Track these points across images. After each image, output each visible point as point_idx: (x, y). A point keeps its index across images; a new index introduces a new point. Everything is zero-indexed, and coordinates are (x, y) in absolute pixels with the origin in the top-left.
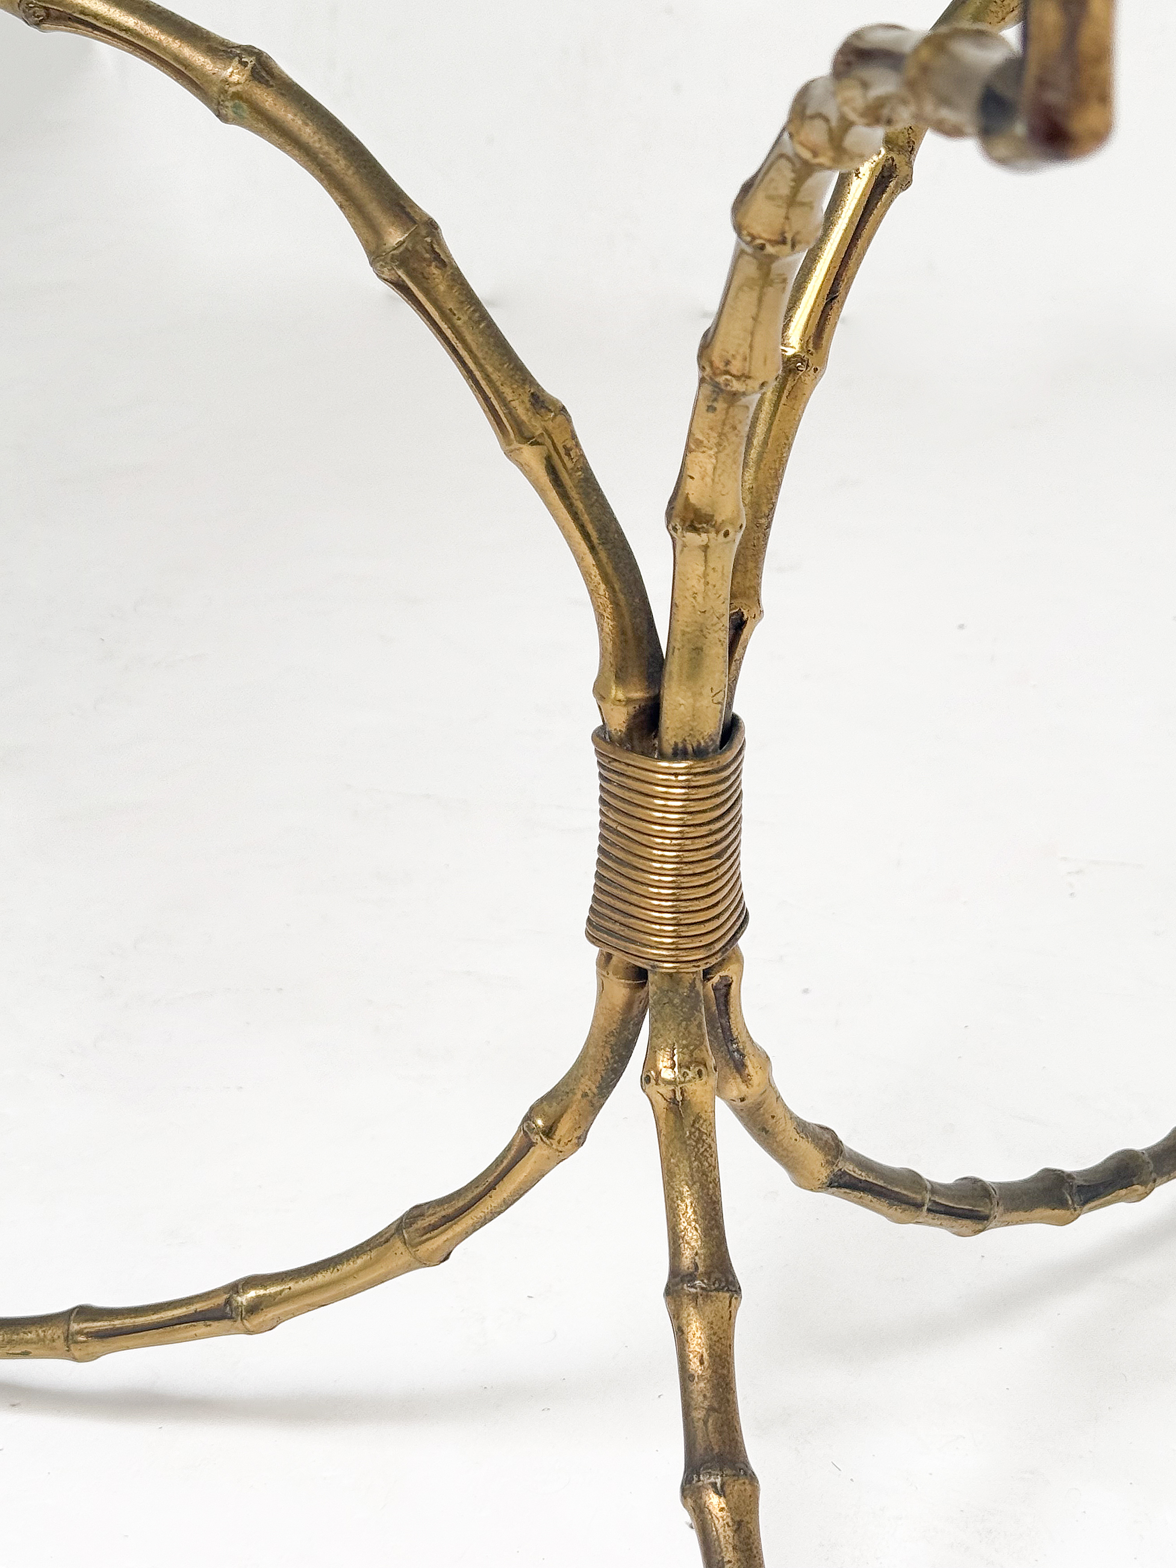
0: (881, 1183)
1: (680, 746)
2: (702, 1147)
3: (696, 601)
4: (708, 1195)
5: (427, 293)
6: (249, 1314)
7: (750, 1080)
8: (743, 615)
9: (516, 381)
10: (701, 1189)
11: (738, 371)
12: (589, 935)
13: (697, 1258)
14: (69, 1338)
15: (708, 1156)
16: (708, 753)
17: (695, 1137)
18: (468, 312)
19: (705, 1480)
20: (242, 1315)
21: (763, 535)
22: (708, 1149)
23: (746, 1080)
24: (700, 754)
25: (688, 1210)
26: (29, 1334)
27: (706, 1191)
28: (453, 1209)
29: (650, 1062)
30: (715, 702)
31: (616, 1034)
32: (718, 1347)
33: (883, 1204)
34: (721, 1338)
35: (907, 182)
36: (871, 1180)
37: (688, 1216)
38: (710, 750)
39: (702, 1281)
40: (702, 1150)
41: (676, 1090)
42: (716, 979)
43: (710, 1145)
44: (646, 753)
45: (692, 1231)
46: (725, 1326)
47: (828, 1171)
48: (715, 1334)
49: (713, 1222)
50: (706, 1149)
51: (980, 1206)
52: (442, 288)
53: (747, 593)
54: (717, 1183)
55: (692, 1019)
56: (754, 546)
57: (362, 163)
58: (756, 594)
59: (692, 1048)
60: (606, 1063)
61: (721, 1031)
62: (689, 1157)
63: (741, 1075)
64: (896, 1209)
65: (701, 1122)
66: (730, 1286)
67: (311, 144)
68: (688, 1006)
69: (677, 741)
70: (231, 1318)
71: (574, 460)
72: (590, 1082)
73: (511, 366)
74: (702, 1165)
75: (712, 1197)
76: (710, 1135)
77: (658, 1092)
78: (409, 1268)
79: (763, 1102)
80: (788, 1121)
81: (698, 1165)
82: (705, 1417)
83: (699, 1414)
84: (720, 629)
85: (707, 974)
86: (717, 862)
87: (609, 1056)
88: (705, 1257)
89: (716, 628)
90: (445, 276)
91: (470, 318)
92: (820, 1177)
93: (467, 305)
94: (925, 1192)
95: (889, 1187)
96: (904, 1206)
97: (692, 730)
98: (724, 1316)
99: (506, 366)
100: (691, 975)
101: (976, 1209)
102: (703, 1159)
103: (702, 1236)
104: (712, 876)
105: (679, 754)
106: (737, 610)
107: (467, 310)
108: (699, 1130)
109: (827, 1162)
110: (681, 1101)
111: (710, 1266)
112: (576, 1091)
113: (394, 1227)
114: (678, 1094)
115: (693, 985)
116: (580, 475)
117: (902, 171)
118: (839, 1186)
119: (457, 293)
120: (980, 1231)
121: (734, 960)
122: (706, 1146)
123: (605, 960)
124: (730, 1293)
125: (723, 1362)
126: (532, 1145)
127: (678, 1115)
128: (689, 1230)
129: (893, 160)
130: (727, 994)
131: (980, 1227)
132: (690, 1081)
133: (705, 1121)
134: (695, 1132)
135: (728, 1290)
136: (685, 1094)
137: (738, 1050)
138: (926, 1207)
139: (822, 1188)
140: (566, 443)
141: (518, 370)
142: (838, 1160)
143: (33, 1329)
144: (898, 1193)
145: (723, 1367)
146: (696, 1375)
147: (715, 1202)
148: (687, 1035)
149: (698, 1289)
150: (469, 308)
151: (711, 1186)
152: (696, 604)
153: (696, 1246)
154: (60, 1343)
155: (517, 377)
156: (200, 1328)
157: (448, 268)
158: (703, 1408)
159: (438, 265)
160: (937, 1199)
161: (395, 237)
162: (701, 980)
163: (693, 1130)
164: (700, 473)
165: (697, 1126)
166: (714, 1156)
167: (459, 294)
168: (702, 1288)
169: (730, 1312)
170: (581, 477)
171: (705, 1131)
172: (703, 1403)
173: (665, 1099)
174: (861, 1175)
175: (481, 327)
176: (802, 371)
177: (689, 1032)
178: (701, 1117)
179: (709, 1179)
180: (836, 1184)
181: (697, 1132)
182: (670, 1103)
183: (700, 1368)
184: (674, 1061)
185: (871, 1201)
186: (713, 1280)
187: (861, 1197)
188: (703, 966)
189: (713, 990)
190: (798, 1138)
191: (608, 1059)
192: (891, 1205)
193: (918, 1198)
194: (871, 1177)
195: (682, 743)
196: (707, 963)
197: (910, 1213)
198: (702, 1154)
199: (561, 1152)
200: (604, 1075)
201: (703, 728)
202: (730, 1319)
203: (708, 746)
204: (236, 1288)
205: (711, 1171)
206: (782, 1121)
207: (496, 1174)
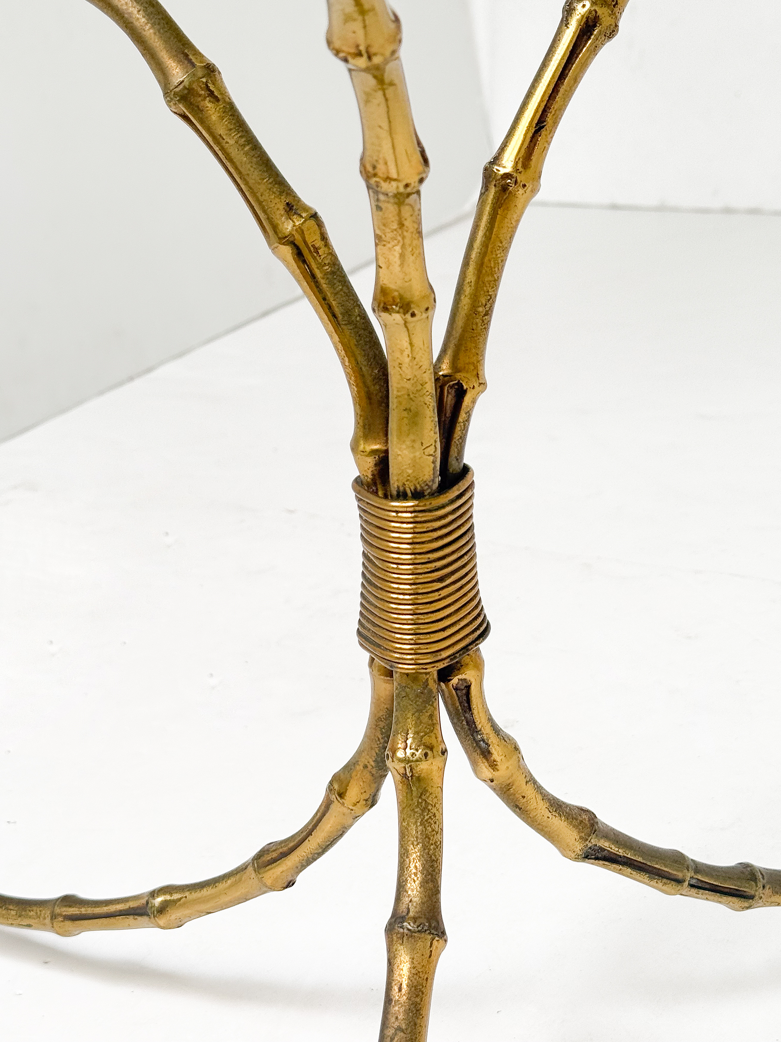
0: (640, 859)
1: (401, 489)
2: (427, 815)
3: (402, 370)
4: (429, 854)
5: (202, 122)
6: (159, 913)
7: (496, 765)
8: (463, 386)
9: (274, 193)
10: (422, 849)
11: (383, 174)
12: (360, 642)
13: (410, 904)
14: (54, 917)
15: (432, 822)
16: (424, 496)
17: (421, 806)
18: (235, 137)
20: (154, 913)
21: (481, 321)
22: (432, 817)
23: (493, 765)
24: (417, 495)
26: (32, 912)
27: (427, 851)
28: (287, 848)
29: (391, 743)
30: (426, 453)
31: (383, 720)
32: (416, 979)
33: (645, 877)
34: (419, 972)
36: (629, 856)
37: (410, 870)
38: (426, 494)
39: (409, 923)
40: (426, 818)
41: (406, 767)
42: (455, 681)
43: (435, 814)
45: (411, 882)
46: (425, 962)
47: (582, 846)
48: (414, 968)
49: (430, 877)
50: (430, 817)
51: (745, 887)
52: (214, 118)
53: (467, 367)
55: (424, 711)
56: (473, 329)
57: (156, 21)
58: (475, 368)
59: (422, 734)
60: (378, 742)
61: (465, 724)
62: (416, 822)
63: (487, 760)
64: (657, 882)
65: (428, 794)
66: (431, 930)
67: (119, 6)
68: (421, 700)
69: (399, 485)
70: (148, 915)
71: (322, 257)
72: (368, 757)
73: (270, 181)
74: (426, 829)
75: (431, 856)
76: (435, 806)
77: (394, 768)
79: (511, 784)
80: (539, 801)
81: (422, 829)
82: (392, 1035)
83: (390, 1032)
84: (424, 394)
86: (440, 585)
87: (380, 737)
88: (417, 904)
89: (421, 393)
90: (218, 109)
91: (236, 142)
92: (575, 849)
93: (235, 132)
94: (686, 871)
95: (649, 863)
96: (665, 880)
97: (409, 476)
98: (424, 954)
99: (265, 180)
100: (424, 675)
101: (741, 889)
102: (427, 825)
103: (418, 888)
104: (434, 597)
105: (402, 496)
106: (456, 382)
107: (234, 136)
108: (426, 801)
109: (581, 838)
110: (411, 776)
111: (419, 912)
112: (360, 763)
114: (408, 770)
115: (426, 684)
116: (327, 269)
117: (605, 21)
118: (597, 859)
119: (226, 123)
120: (748, 908)
121: (471, 666)
122: (431, 815)
123: (373, 663)
124: (432, 936)
125: (417, 992)
126: (331, 803)
127: (409, 787)
128: (408, 881)
129: (596, 12)
130: (468, 694)
131: (746, 904)
132: (417, 761)
133: (431, 794)
134: (421, 803)
135: (430, 933)
136: (414, 772)
137: (483, 741)
138: (687, 883)
139: (578, 859)
140: (314, 243)
141: (276, 184)
142: (590, 837)
143: (35, 908)
144: (659, 869)
145: (417, 996)
146: (394, 999)
147: (434, 860)
148: (419, 724)
149: (405, 930)
150: (237, 134)
151: (432, 847)
152: (401, 372)
153: (412, 894)
154: (48, 921)
155: (275, 190)
157: (221, 103)
158: (393, 1027)
159: (212, 100)
160: (700, 877)
162: (435, 681)
163: (420, 801)
164: (386, 263)
165: (424, 797)
166: (437, 823)
167: (229, 123)
168: (409, 930)
169: (431, 951)
170: (328, 271)
171: (431, 802)
172: (394, 1023)
173: (399, 774)
174: (618, 851)
175: (246, 149)
176: (511, 186)
177: (421, 722)
178: (427, 791)
179: (431, 842)
180: (593, 857)
181: (424, 802)
182: (403, 777)
183: (398, 994)
184: (407, 744)
185: (631, 874)
186: (417, 924)
187: (621, 869)
189: (454, 689)
190: (551, 816)
191: (379, 739)
192: (651, 879)
193: (680, 875)
194: (629, 854)
195: (402, 486)
196: (433, 667)
197: (671, 886)
198: (426, 821)
199: (352, 810)
200: (377, 751)
201: (418, 475)
202: (430, 956)
203: (424, 490)
205: (434, 835)
206: (533, 801)
207: (313, 823)
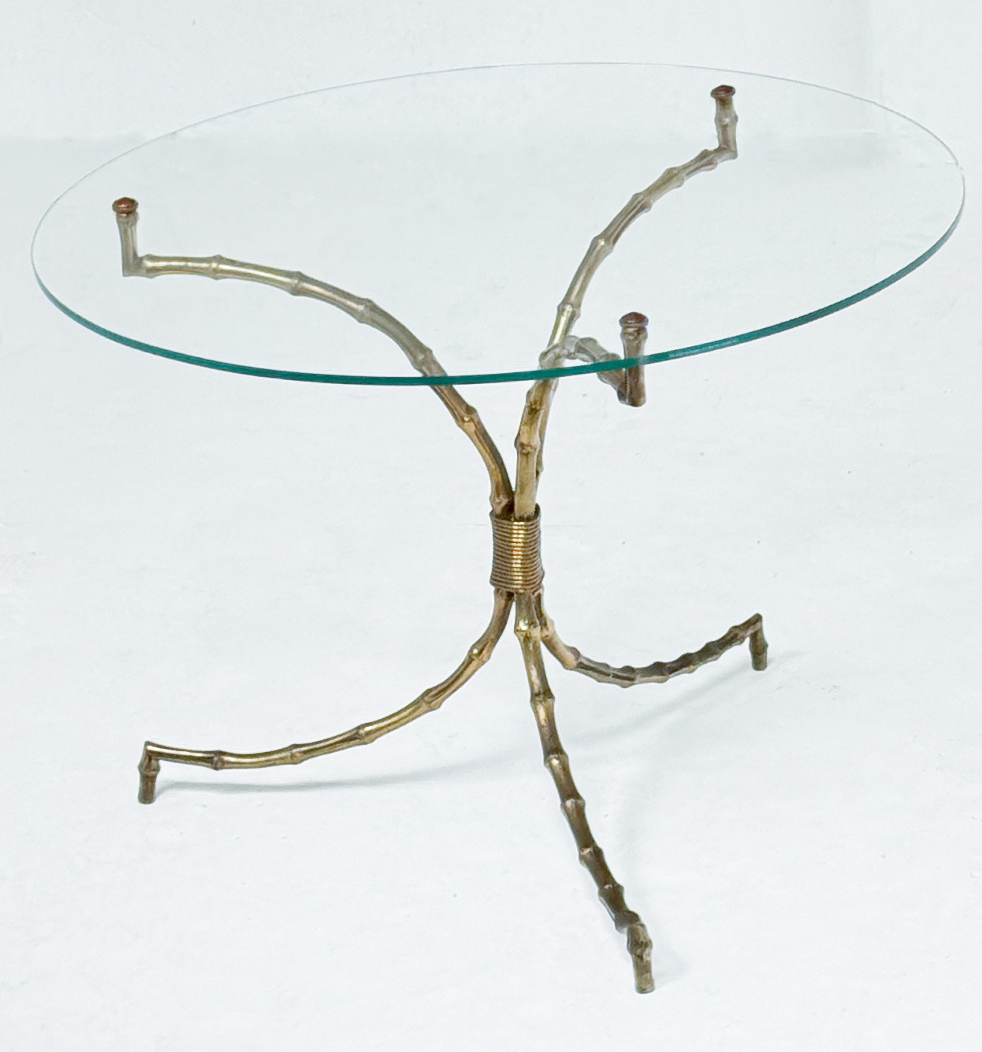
0: (595, 667)
1: (522, 516)
2: (537, 652)
6: (366, 736)
10: (538, 666)
12: (491, 583)
13: (539, 689)
14: (292, 755)
15: (540, 655)
17: (535, 649)
19: (552, 756)
20: (363, 737)
23: (547, 629)
24: (528, 519)
25: (534, 673)
26: (275, 756)
27: (540, 666)
29: (517, 624)
32: (550, 717)
33: (595, 675)
34: (551, 714)
35: (579, 316)
36: (591, 666)
37: (535, 675)
38: (531, 517)
39: (542, 696)
42: (536, 595)
44: (509, 520)
46: (551, 709)
47: (576, 663)
48: (548, 711)
49: (544, 676)
54: (543, 664)
55: (529, 609)
59: (531, 619)
62: (534, 656)
63: (545, 628)
64: (600, 676)
65: (537, 643)
66: (551, 696)
68: (528, 604)
69: (520, 515)
70: (359, 739)
72: (493, 635)
74: (538, 658)
75: (542, 668)
76: (539, 648)
77: (521, 635)
78: (426, 712)
79: (552, 639)
82: (549, 738)
83: (547, 738)
85: (534, 593)
88: (542, 687)
92: (572, 665)
95: (598, 668)
96: (603, 675)
97: (525, 511)
98: (550, 706)
100: (528, 593)
101: (630, 677)
102: (538, 656)
103: (541, 681)
104: (533, 560)
109: (575, 659)
110: (528, 637)
111: (544, 690)
113: (420, 697)
114: (527, 634)
117: (577, 313)
120: (632, 685)
121: (541, 588)
122: (539, 651)
123: (497, 591)
124: (551, 698)
125: (552, 721)
126: (472, 660)
127: (528, 642)
128: (536, 680)
130: (540, 600)
132: (532, 629)
136: (529, 635)
137: (544, 619)
138: (611, 676)
139: (574, 669)
142: (580, 659)
144: (601, 670)
145: (553, 723)
146: (544, 726)
147: (543, 670)
148: (529, 615)
149: (541, 698)
153: (539, 685)
156: (345, 745)
158: (548, 736)
160: (615, 673)
161: (421, 357)
162: (531, 595)
163: (534, 646)
169: (552, 704)
172: (548, 734)
173: (523, 638)
174: (586, 664)
177: (529, 613)
178: (536, 641)
179: (541, 662)
180: (579, 667)
183: (545, 723)
184: (524, 623)
185: (591, 673)
186: (545, 694)
187: (588, 672)
188: (533, 590)
189: (535, 598)
190: (566, 653)
192: (598, 675)
193: (608, 673)
198: (538, 654)
201: (528, 510)
202: (552, 706)
204: (359, 728)
205: (541, 660)
206: (560, 644)
